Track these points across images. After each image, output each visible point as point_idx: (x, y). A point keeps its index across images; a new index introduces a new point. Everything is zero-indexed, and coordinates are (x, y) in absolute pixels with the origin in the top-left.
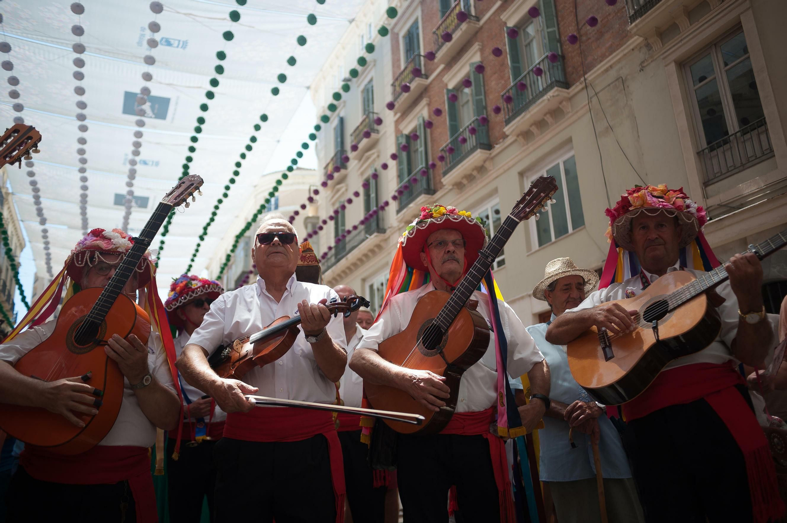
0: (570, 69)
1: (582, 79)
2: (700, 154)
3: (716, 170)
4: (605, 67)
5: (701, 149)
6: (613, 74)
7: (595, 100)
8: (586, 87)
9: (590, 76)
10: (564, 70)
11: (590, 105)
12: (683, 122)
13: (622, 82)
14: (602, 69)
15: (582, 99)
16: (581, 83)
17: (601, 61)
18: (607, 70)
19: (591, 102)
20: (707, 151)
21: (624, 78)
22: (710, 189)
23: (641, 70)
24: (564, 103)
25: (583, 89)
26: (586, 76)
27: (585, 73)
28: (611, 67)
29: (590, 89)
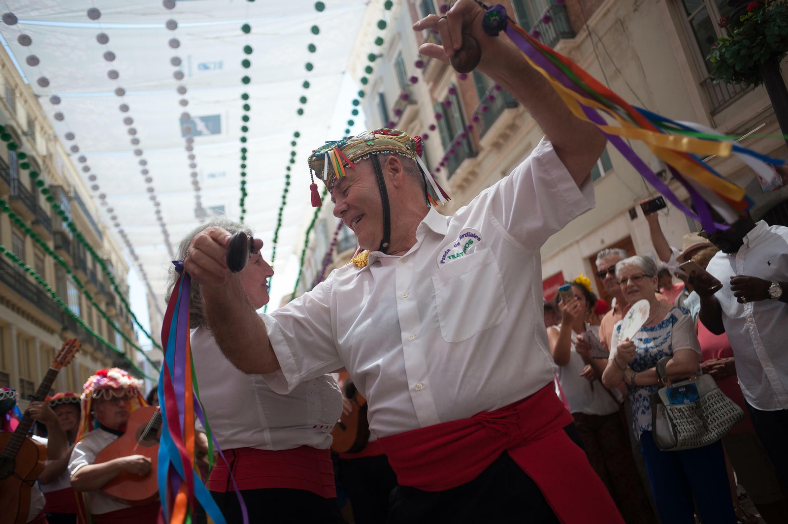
0: (573, 18)
1: (585, 27)
2: (703, 85)
3: (720, 98)
4: (603, 12)
5: (703, 79)
6: (611, 17)
7: (600, 45)
8: (590, 34)
9: (592, 22)
10: (568, 19)
11: (597, 52)
12: (682, 57)
13: (621, 24)
14: (601, 14)
15: (588, 47)
16: (585, 31)
17: (599, 6)
18: (605, 15)
19: (597, 47)
20: (709, 80)
21: (622, 19)
22: (717, 117)
23: (636, 10)
24: (573, 53)
25: (587, 36)
26: (588, 23)
27: (587, 20)
28: (609, 10)
29: (593, 35)
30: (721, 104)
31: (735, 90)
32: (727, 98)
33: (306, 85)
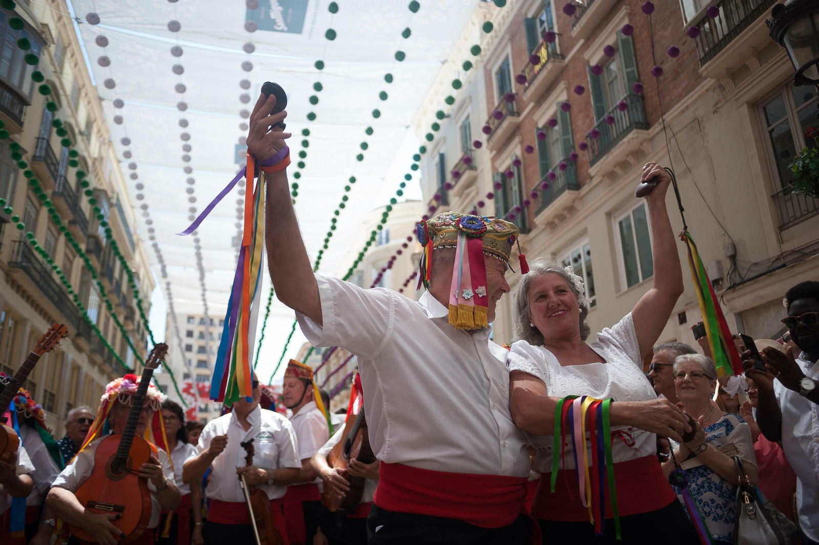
0: (649, 109)
1: (661, 120)
2: (774, 197)
3: (791, 214)
4: (681, 108)
5: (775, 192)
6: (689, 115)
7: (673, 141)
8: (664, 128)
9: (668, 117)
10: (644, 110)
11: (669, 146)
12: (756, 165)
13: (698, 123)
14: (679, 110)
15: (661, 141)
16: (660, 124)
17: (678, 102)
18: (683, 111)
19: (670, 142)
20: (781, 194)
21: (700, 119)
22: (785, 233)
23: (715, 112)
24: (645, 144)
25: (662, 129)
26: (664, 117)
27: (662, 115)
28: (687, 107)
29: (668, 130)
30: (791, 220)
31: (808, 209)
32: (798, 215)
33: (370, 131)
